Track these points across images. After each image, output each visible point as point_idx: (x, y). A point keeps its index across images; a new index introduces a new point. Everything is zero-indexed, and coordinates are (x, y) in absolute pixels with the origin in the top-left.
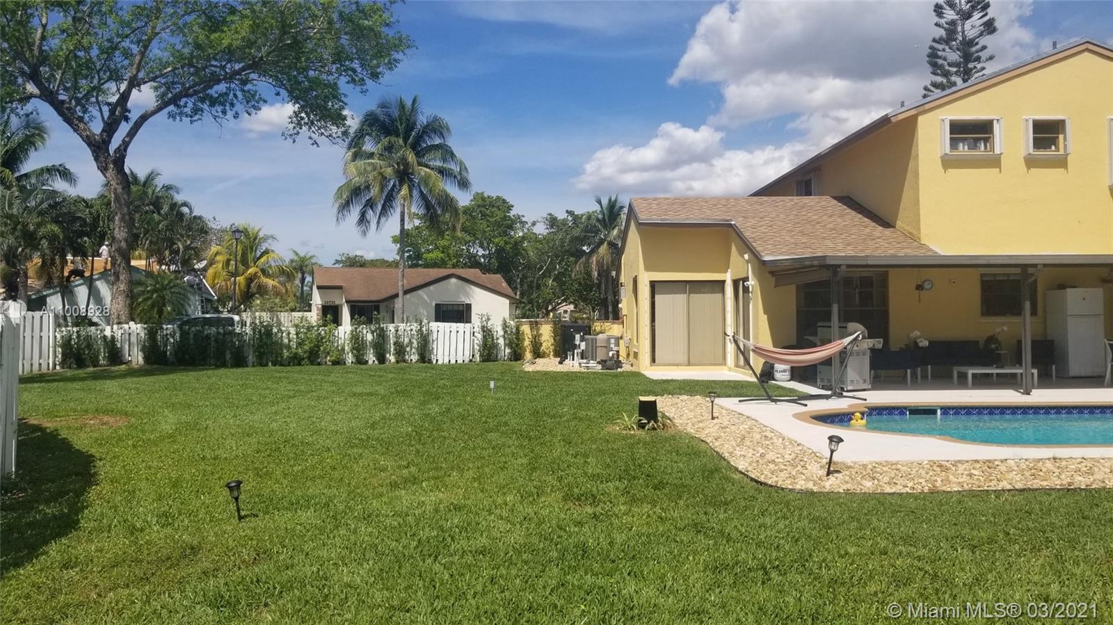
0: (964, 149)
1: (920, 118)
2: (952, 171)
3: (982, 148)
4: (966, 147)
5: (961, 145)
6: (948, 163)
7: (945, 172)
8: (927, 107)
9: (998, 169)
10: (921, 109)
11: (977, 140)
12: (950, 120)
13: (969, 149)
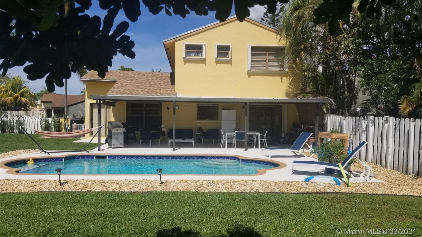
0: (193, 56)
1: (176, 43)
2: (188, 64)
3: (200, 56)
4: (194, 55)
5: (192, 54)
6: (186, 61)
7: (185, 64)
8: (178, 39)
9: (205, 64)
10: (175, 39)
11: (198, 53)
12: (185, 44)
13: (195, 56)
